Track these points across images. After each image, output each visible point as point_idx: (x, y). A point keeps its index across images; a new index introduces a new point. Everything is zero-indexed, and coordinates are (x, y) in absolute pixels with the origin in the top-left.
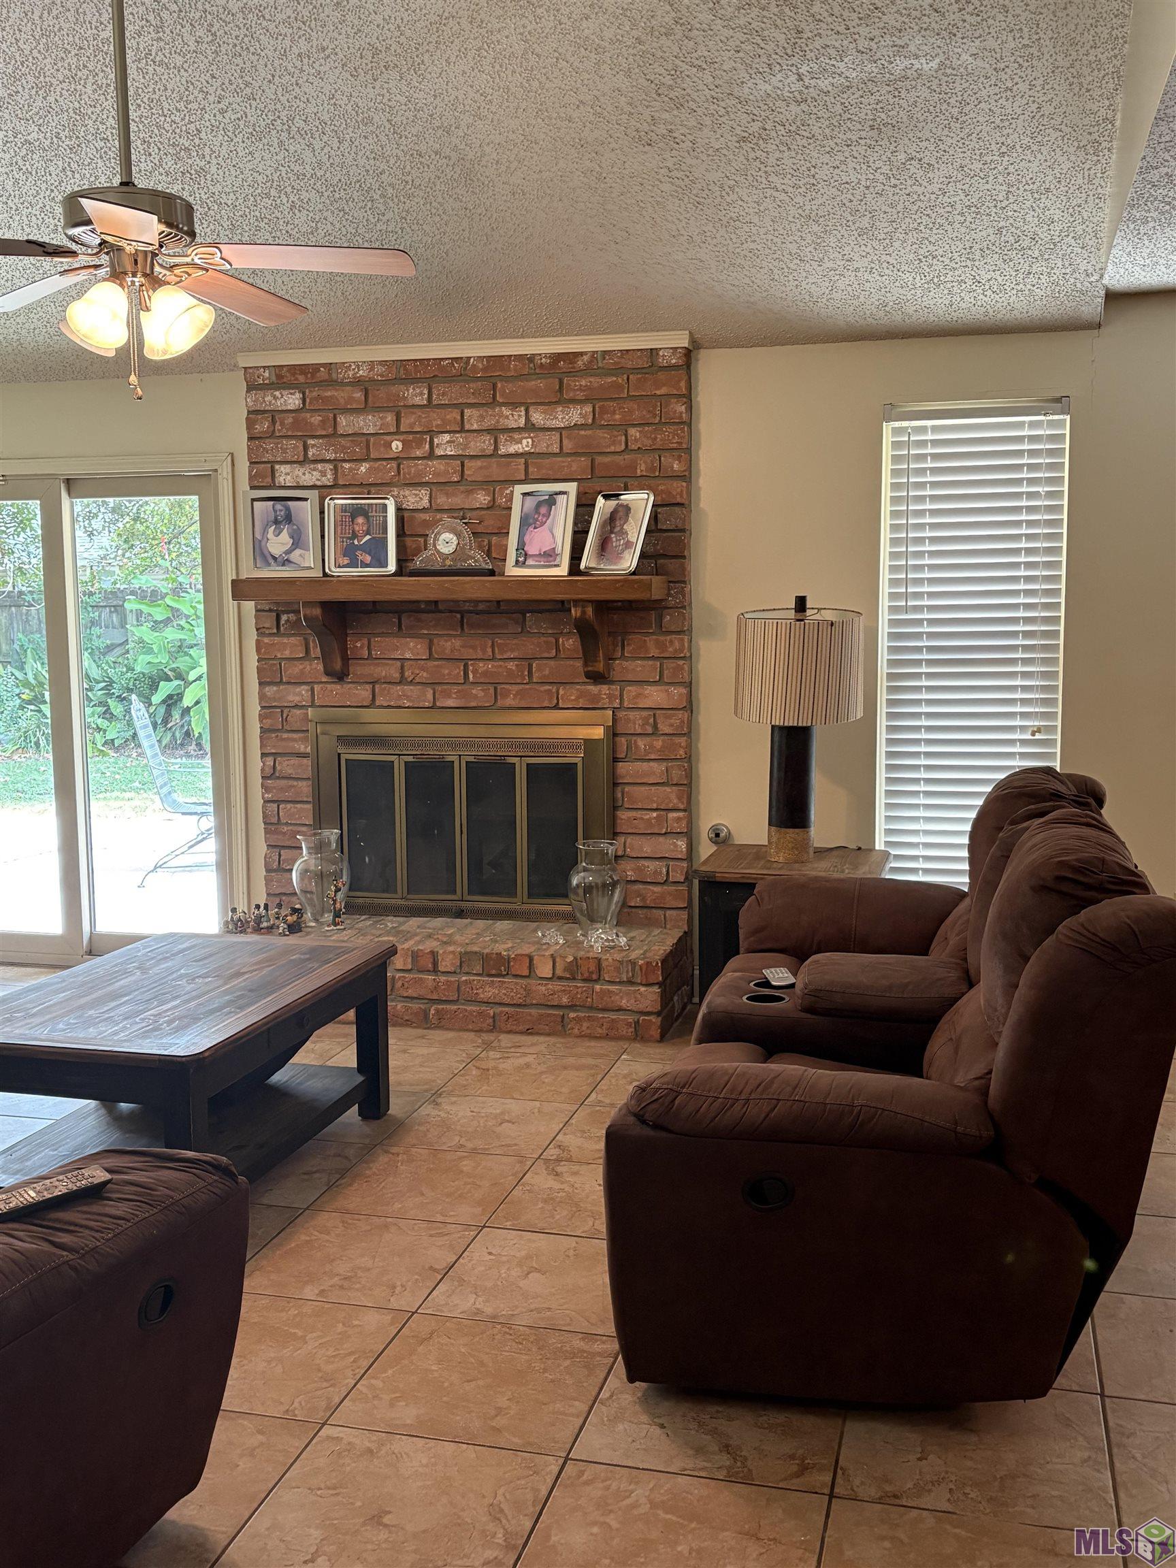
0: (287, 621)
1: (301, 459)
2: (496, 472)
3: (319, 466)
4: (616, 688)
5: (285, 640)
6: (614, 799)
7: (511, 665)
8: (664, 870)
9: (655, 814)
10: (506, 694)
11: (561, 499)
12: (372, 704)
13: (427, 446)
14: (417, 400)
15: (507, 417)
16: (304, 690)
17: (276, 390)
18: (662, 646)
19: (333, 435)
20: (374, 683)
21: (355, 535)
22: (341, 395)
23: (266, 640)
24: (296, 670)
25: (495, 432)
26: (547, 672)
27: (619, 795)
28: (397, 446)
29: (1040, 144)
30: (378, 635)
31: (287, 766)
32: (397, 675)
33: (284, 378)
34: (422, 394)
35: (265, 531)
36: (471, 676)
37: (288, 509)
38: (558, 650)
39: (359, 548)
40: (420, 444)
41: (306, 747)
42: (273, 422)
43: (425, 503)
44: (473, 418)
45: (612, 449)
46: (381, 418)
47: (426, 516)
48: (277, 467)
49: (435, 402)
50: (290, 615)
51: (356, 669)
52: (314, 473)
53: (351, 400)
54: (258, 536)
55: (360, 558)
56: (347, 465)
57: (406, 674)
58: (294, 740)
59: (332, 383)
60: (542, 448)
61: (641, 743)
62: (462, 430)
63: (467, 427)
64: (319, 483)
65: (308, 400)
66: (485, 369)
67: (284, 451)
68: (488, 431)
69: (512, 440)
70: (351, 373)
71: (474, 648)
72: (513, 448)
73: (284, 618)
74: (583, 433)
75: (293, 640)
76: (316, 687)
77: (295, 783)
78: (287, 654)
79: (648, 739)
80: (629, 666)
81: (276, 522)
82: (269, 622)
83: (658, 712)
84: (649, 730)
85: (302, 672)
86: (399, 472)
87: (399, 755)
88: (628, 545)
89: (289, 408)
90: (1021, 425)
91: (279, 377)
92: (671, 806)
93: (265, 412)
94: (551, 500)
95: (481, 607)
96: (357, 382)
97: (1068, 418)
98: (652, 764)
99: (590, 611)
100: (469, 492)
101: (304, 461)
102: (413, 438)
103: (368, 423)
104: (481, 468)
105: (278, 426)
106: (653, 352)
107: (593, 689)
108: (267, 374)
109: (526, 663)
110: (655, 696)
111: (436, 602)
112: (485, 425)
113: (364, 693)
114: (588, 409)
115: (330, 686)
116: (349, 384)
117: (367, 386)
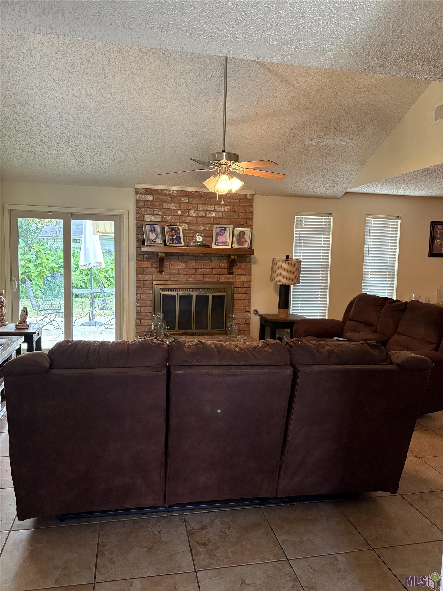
0: (146, 257)
1: (152, 214)
2: (206, 221)
3: (157, 216)
4: (234, 276)
5: (145, 262)
6: (233, 304)
7: (208, 270)
8: (245, 321)
9: (243, 307)
10: (206, 278)
12: (170, 280)
13: (188, 213)
14: (186, 201)
15: (209, 207)
16: (150, 276)
17: (145, 195)
18: (245, 266)
19: (161, 209)
20: (170, 274)
22: (164, 198)
23: (140, 262)
24: (148, 271)
25: (206, 211)
26: (217, 272)
28: (179, 212)
30: (173, 261)
31: (144, 297)
32: (177, 272)
33: (148, 192)
36: (197, 273)
38: (220, 266)
39: (174, 239)
40: (186, 212)
41: (150, 292)
42: (144, 203)
43: (187, 228)
44: (200, 207)
45: (235, 217)
46: (176, 205)
47: (187, 231)
48: (145, 215)
49: (190, 202)
51: (166, 271)
52: (156, 218)
53: (167, 199)
55: (174, 241)
56: (165, 217)
57: (180, 272)
58: (147, 289)
59: (162, 194)
60: (218, 216)
61: (240, 290)
62: (197, 210)
64: (157, 221)
65: (155, 198)
66: (203, 195)
67: (147, 211)
68: (204, 211)
69: (210, 213)
70: (167, 192)
71: (198, 265)
72: (211, 215)
74: (228, 213)
75: (148, 262)
76: (154, 275)
77: (146, 301)
78: (146, 266)
79: (242, 289)
80: (237, 271)
81: (151, 231)
82: (141, 257)
83: (244, 282)
84: (242, 286)
85: (150, 271)
86: (180, 219)
87: (178, 293)
88: (246, 241)
89: (149, 200)
90: (322, 219)
91: (146, 191)
92: (247, 305)
93: (141, 200)
94: (225, 229)
95: (201, 255)
96: (169, 195)
98: (242, 295)
99: (236, 257)
100: (198, 226)
102: (184, 211)
103: (172, 206)
104: (202, 220)
105: (146, 205)
106: (246, 195)
107: (229, 276)
108: (143, 190)
109: (211, 270)
110: (244, 278)
111: (188, 253)
112: (203, 209)
113: (167, 277)
114: (230, 207)
115: (157, 275)
116: (166, 195)
117: (172, 196)
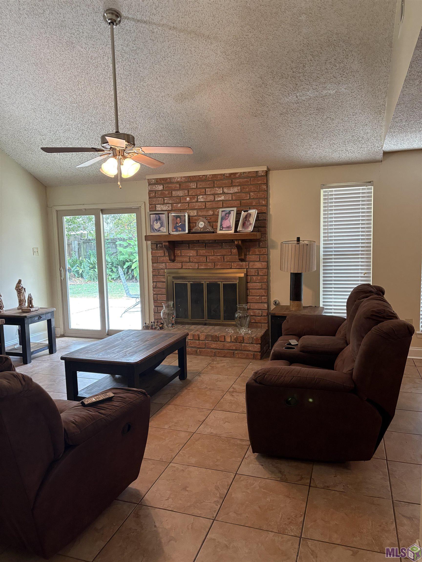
0: (159, 246)
1: (163, 203)
2: (215, 205)
3: (168, 205)
4: (247, 263)
5: (159, 251)
6: (247, 293)
7: (219, 257)
8: (261, 312)
9: (258, 297)
10: (217, 265)
11: (232, 212)
12: (182, 268)
13: (196, 199)
14: (194, 187)
15: (217, 191)
16: (164, 264)
17: (156, 185)
18: (260, 251)
19: (171, 197)
20: (182, 262)
21: (177, 223)
23: (154, 251)
24: (162, 259)
25: (214, 195)
26: (228, 259)
27: (248, 292)
28: (188, 199)
29: (364, 112)
30: (183, 249)
31: (159, 285)
32: (188, 260)
33: (159, 182)
34: (195, 185)
35: (153, 223)
36: (208, 260)
37: (159, 217)
38: (231, 253)
39: (179, 226)
40: (194, 198)
41: (164, 280)
42: (155, 193)
43: (196, 214)
44: (208, 191)
45: (246, 198)
46: (184, 192)
47: (196, 218)
48: (156, 205)
49: (198, 187)
50: (160, 245)
51: (177, 259)
52: (166, 207)
53: (176, 187)
54: (152, 224)
55: (178, 229)
56: (175, 205)
57: (191, 260)
58: (161, 278)
59: (171, 183)
60: (227, 199)
61: (254, 278)
62: (205, 194)
63: (207, 193)
64: (167, 209)
65: (164, 187)
66: (211, 178)
67: (158, 201)
68: (212, 194)
69: (219, 197)
70: (176, 180)
71: (209, 253)
72: (219, 199)
73: (158, 245)
74: (238, 194)
75: (161, 251)
76: (167, 264)
77: (162, 289)
78: (159, 255)
79: (256, 277)
80: (251, 257)
81: (156, 220)
82: (154, 246)
83: (259, 269)
84: (257, 274)
85: (163, 260)
86: (189, 206)
87: (189, 282)
88: (250, 224)
89: (160, 190)
90: (359, 189)
91: (157, 181)
92: (263, 295)
93: (153, 191)
94: (229, 213)
95: (210, 242)
96: (178, 182)
97: (373, 187)
98: (257, 283)
99: (240, 242)
100: (207, 211)
101: (164, 204)
102: (192, 197)
103: (180, 193)
104: (210, 204)
105: (157, 195)
106: (257, 172)
107: (241, 263)
108: (154, 181)
109: (223, 257)
110: (258, 265)
111: (199, 241)
112: (212, 193)
113: (179, 265)
114: (239, 188)
115: (171, 264)
116: (175, 183)
117: (180, 183)
